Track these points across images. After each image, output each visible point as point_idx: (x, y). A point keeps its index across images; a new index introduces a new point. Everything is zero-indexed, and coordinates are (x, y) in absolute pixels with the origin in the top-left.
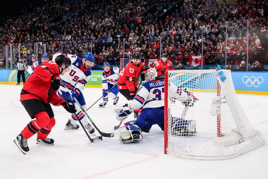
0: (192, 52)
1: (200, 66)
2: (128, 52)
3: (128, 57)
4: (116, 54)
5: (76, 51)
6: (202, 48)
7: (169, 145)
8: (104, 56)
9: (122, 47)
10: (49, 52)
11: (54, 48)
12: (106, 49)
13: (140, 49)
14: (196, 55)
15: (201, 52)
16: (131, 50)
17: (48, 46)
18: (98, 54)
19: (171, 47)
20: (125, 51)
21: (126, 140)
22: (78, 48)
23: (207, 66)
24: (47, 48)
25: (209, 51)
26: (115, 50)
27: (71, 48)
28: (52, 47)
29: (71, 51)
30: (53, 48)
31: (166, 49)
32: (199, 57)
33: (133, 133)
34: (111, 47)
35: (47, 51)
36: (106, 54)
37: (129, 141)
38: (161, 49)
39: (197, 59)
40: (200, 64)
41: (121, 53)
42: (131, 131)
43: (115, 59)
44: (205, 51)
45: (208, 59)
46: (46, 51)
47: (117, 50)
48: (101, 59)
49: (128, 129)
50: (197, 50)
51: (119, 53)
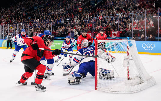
0: (112, 29)
1: (117, 38)
2: (73, 29)
3: (74, 32)
4: (66, 30)
5: (42, 29)
6: (118, 27)
8: (59, 32)
9: (70, 26)
10: (26, 29)
11: (29, 27)
12: (60, 28)
13: (81, 27)
14: (114, 31)
15: (117, 30)
16: (75, 28)
17: (25, 26)
18: (55, 30)
19: (99, 26)
21: (72, 83)
22: (43, 27)
23: (121, 38)
24: (25, 27)
25: (122, 29)
26: (66, 28)
27: (39, 27)
28: (28, 26)
29: (39, 29)
30: (28, 27)
31: (96, 27)
32: (116, 32)
33: (76, 78)
34: (63, 26)
35: (25, 28)
36: (60, 30)
37: (74, 83)
38: (93, 27)
39: (115, 33)
40: (117, 36)
41: (69, 30)
42: (75, 77)
43: (66, 33)
44: (120, 29)
45: (121, 34)
46: (24, 28)
47: (67, 28)
48: (57, 33)
49: (73, 76)
50: (115, 28)
51: (68, 30)
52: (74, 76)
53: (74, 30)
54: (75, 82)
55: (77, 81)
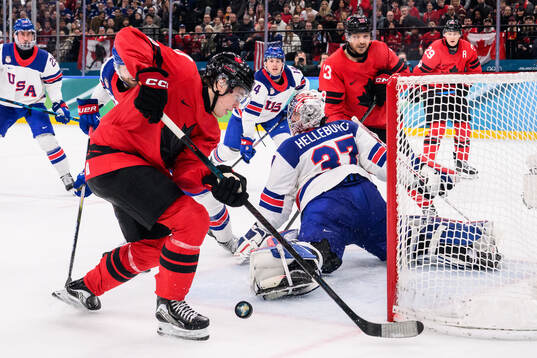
0: (468, 21)
1: (490, 63)
2: (278, 22)
3: (280, 38)
4: (243, 30)
5: (126, 22)
6: (498, 10)
7: (401, 294)
8: (208, 36)
9: (260, 7)
10: (47, 24)
11: (61, 11)
12: (213, 15)
13: (315, 12)
14: (480, 31)
15: (494, 25)
16: (288, 18)
17: (43, 7)
18: (190, 28)
19: (405, 9)
20: (271, 20)
21: (271, 289)
22: (130, 12)
23: (512, 63)
24: (41, 13)
25: (518, 19)
26: (240, 18)
27: (109, 12)
28: (54, 9)
29: (111, 21)
30: (57, 14)
31: (390, 13)
32: (488, 37)
33: (291, 267)
34: (229, 9)
35: (41, 20)
36: (214, 29)
37: (281, 292)
38: (376, 13)
39: (481, 43)
40: (493, 56)
41: (257, 27)
42: (285, 262)
43: (242, 43)
44: (505, 20)
45: (515, 43)
46: (38, 20)
47: (246, 16)
48: (198, 44)
49: (276, 255)
50: (484, 15)
51: (251, 25)
52: (282, 253)
53: (283, 25)
54: (284, 284)
55: (295, 282)
